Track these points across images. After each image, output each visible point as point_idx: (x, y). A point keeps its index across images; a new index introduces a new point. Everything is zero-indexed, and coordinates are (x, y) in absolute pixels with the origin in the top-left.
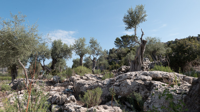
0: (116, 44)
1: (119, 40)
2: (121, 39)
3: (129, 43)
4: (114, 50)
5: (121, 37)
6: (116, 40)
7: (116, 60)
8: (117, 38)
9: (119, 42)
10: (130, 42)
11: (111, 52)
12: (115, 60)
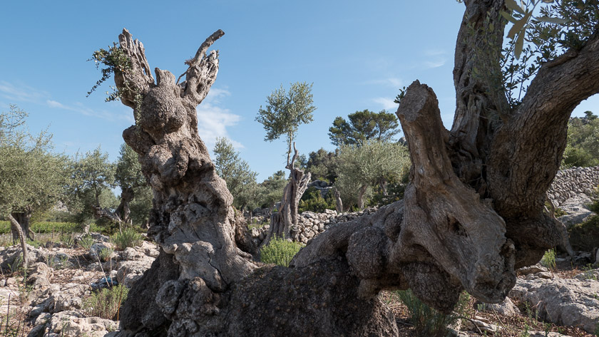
0: (333, 137)
1: (344, 123)
2: (348, 121)
3: (373, 135)
4: (321, 154)
5: (350, 117)
6: (335, 124)
7: (322, 185)
8: (339, 119)
9: (344, 129)
10: (376, 132)
11: (313, 160)
12: (320, 186)
